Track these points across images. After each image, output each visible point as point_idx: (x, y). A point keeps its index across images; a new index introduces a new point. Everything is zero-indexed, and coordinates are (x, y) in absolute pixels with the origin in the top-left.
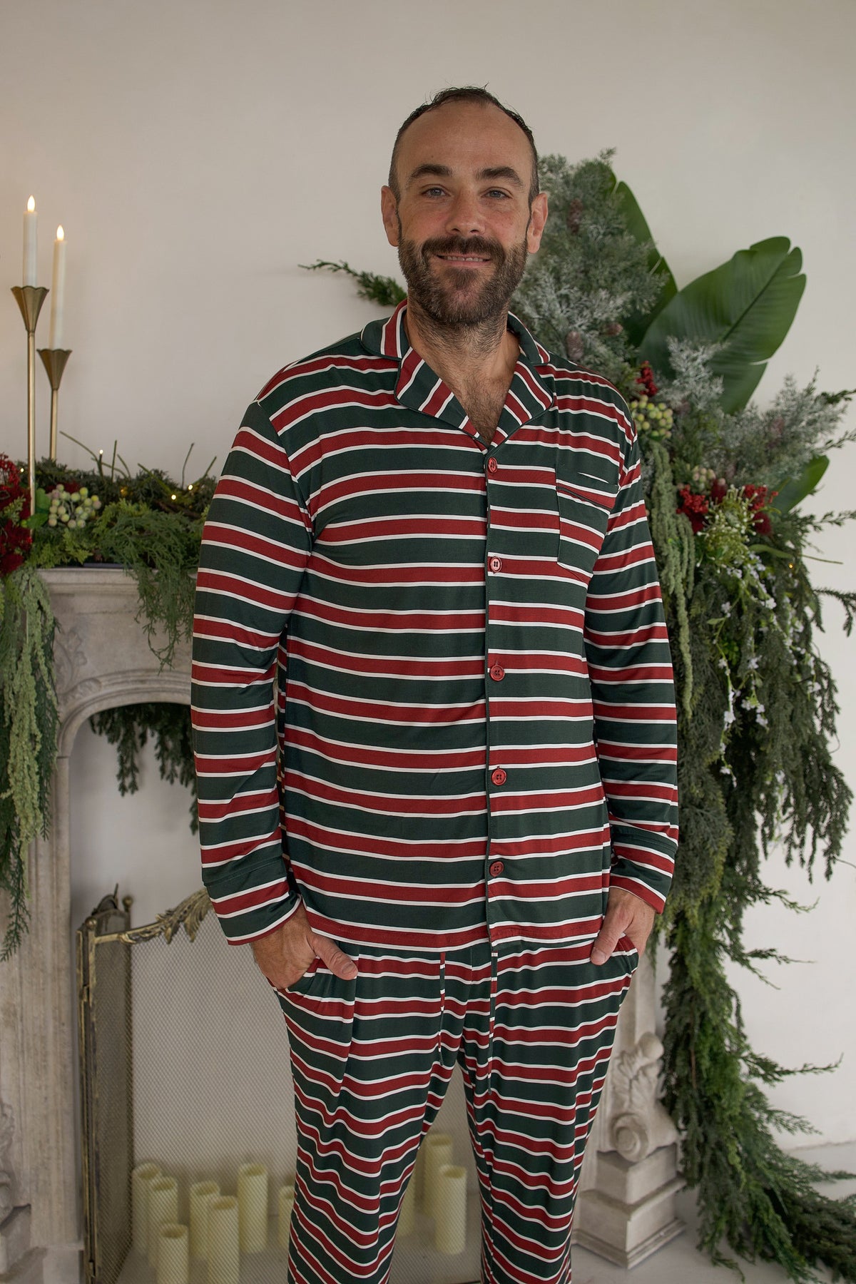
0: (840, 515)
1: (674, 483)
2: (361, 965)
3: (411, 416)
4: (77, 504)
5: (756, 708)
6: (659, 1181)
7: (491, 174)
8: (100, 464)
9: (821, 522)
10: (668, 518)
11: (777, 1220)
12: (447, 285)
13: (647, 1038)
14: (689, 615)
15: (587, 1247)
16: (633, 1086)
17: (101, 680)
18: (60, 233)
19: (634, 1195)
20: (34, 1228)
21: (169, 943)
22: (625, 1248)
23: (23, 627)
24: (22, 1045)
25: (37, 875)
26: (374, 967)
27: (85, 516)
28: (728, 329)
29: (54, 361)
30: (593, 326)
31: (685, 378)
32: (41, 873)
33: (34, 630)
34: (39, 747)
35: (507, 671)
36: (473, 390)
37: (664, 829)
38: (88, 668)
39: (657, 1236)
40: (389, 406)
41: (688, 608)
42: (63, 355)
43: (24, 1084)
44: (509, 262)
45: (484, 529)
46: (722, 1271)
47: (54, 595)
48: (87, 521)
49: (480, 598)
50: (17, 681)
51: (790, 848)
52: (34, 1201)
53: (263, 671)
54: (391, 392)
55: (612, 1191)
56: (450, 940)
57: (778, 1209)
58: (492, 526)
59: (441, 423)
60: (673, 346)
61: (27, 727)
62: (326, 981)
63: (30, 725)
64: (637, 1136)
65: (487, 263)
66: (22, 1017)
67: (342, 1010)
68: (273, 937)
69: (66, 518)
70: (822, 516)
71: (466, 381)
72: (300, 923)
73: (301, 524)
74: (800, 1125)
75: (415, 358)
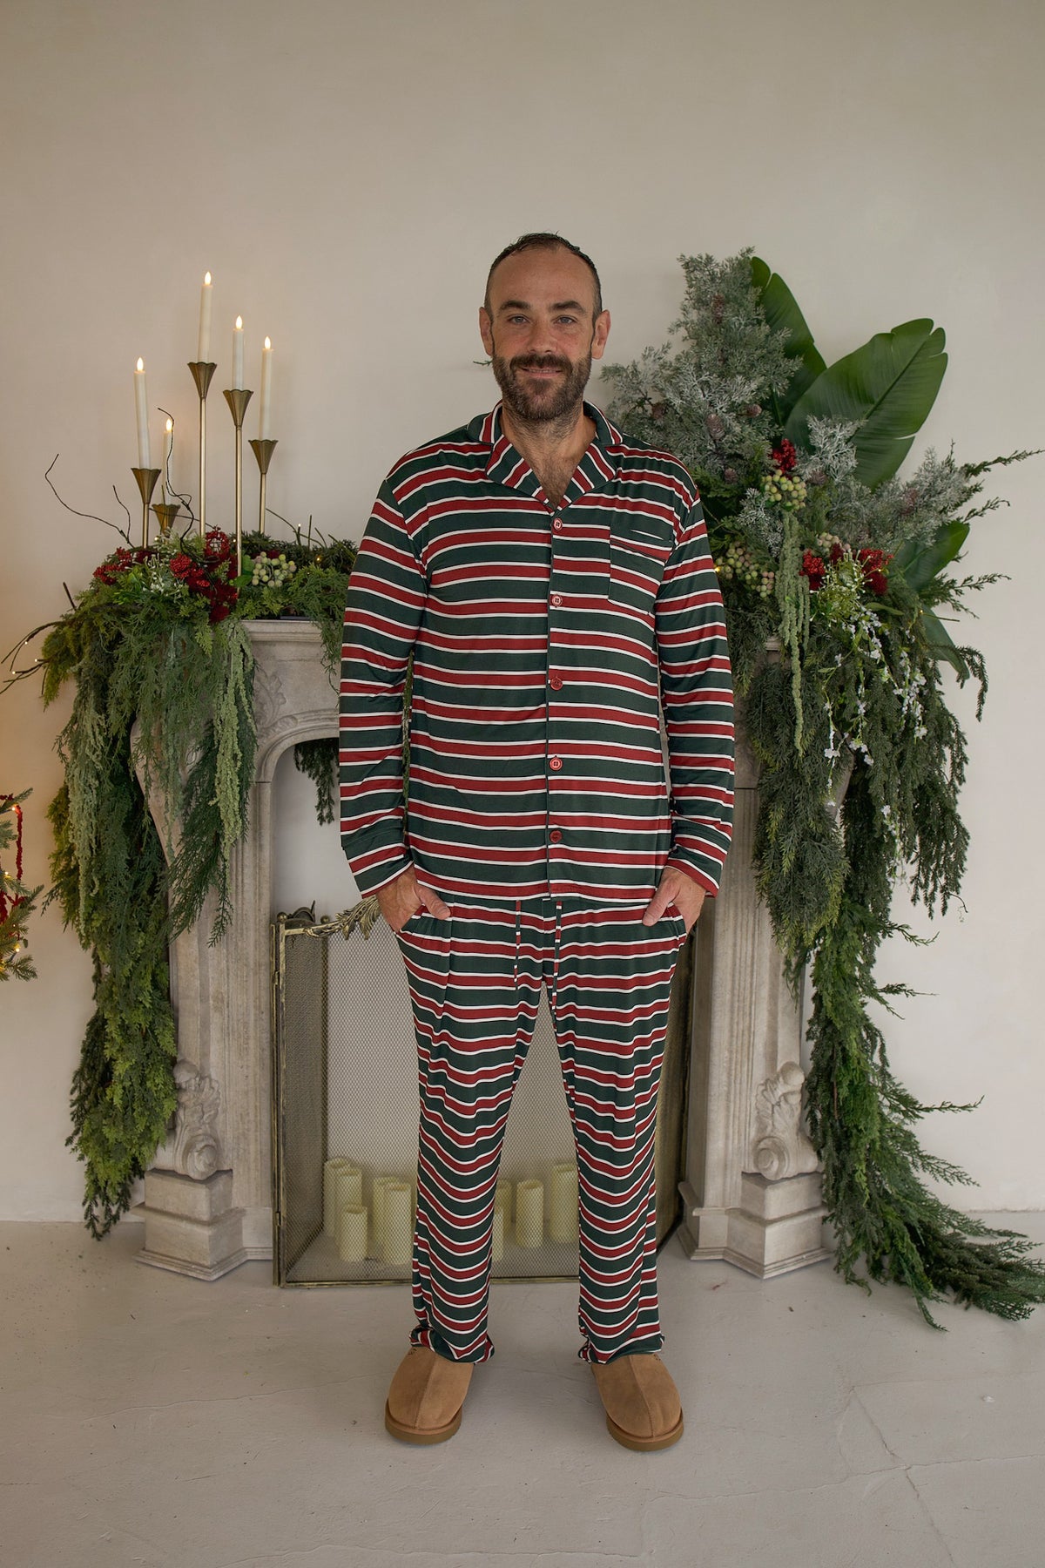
0: (980, 579)
1: (802, 548)
2: (455, 912)
3: (496, 488)
4: (276, 567)
5: (860, 748)
6: (800, 1205)
7: (559, 307)
8: (298, 535)
9: (962, 586)
10: (789, 579)
11: (912, 1249)
12: (529, 391)
13: (789, 1067)
14: (801, 666)
15: (731, 1261)
16: (775, 1111)
17: (297, 717)
18: (268, 343)
19: (772, 1212)
20: (234, 1190)
21: (347, 939)
22: (763, 1261)
23: (228, 667)
24: (228, 1028)
25: (242, 882)
26: (466, 914)
27: (282, 577)
28: (872, 407)
29: (263, 450)
30: (733, 407)
31: (823, 453)
32: (245, 881)
33: (236, 670)
34: (239, 764)
35: (565, 683)
36: (549, 465)
37: (714, 823)
38: (288, 707)
39: (800, 1257)
40: (481, 480)
41: (801, 659)
42: (271, 445)
43: (229, 1062)
44: (575, 372)
45: (548, 573)
46: (854, 1288)
47: (255, 642)
48: (284, 581)
49: (543, 626)
50: (224, 710)
51: (917, 888)
52: (235, 1166)
53: (390, 686)
54: (483, 470)
55: (754, 1210)
56: (520, 891)
57: (915, 1238)
58: (554, 571)
59: (519, 493)
60: (813, 423)
61: (230, 747)
62: (429, 921)
63: (233, 746)
64: (775, 1157)
65: (559, 374)
66: (228, 1004)
67: (440, 946)
68: (390, 888)
69: (266, 578)
70: (963, 581)
71: (545, 460)
72: (410, 877)
73: (417, 572)
74: (955, 1174)
75: (506, 442)
